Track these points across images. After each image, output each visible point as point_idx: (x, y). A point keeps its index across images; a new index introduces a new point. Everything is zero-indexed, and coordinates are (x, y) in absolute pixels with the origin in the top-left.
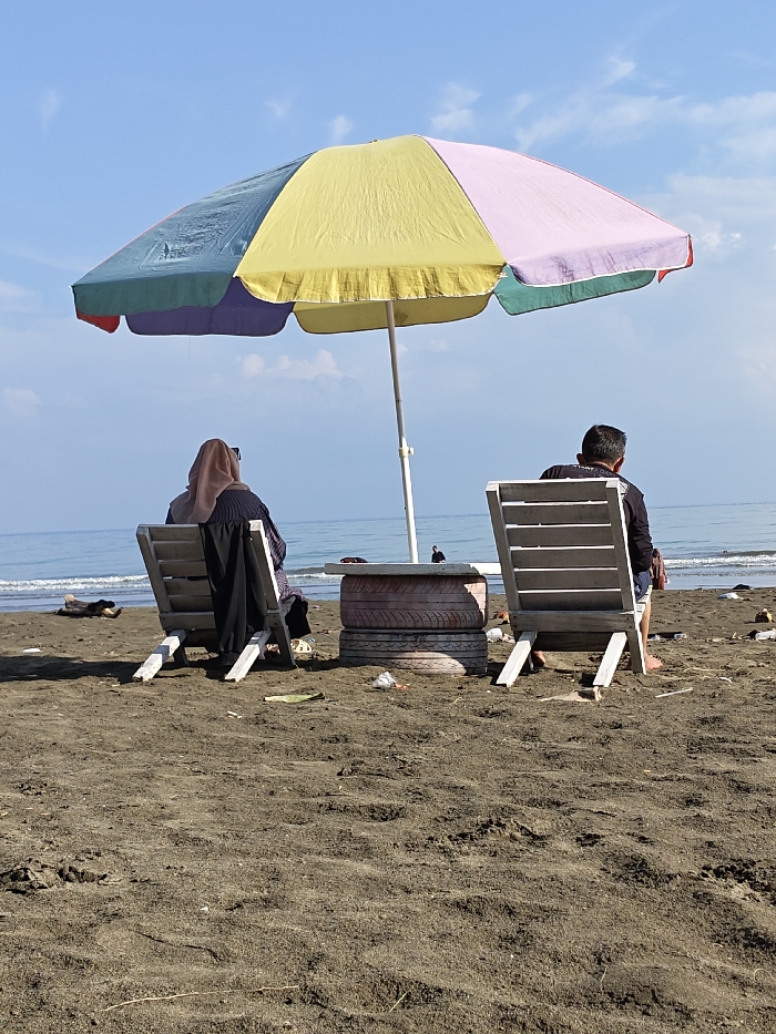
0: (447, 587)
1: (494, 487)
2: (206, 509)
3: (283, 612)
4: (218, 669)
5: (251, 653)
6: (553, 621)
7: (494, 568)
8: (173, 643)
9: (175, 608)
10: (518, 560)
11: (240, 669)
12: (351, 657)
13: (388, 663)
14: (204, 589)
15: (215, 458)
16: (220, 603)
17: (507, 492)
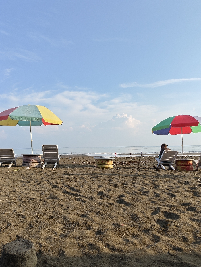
0: (37, 157)
4: (7, 167)
5: (12, 164)
6: (49, 161)
11: (10, 167)
13: (28, 166)
17: (44, 146)
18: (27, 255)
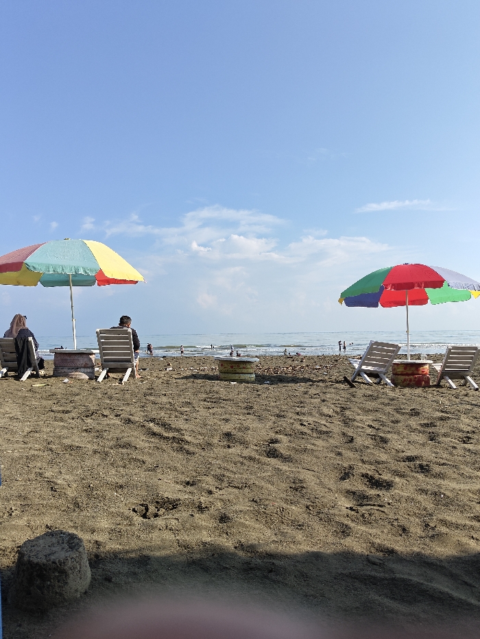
0: (85, 356)
1: (98, 330)
2: (15, 335)
3: (37, 362)
4: (18, 378)
5: (28, 373)
6: (113, 365)
7: (98, 351)
8: (5, 370)
9: (6, 361)
10: (104, 349)
11: (25, 377)
12: (56, 374)
13: (66, 375)
14: (14, 356)
15: (19, 320)
16: (19, 359)
17: (101, 332)
18: (70, 563)
